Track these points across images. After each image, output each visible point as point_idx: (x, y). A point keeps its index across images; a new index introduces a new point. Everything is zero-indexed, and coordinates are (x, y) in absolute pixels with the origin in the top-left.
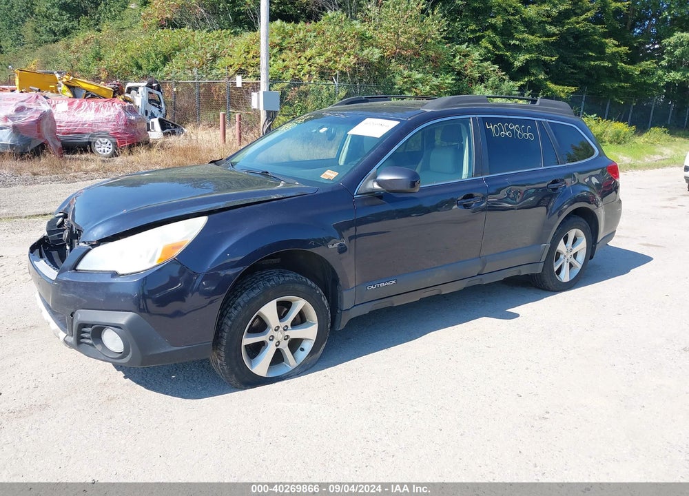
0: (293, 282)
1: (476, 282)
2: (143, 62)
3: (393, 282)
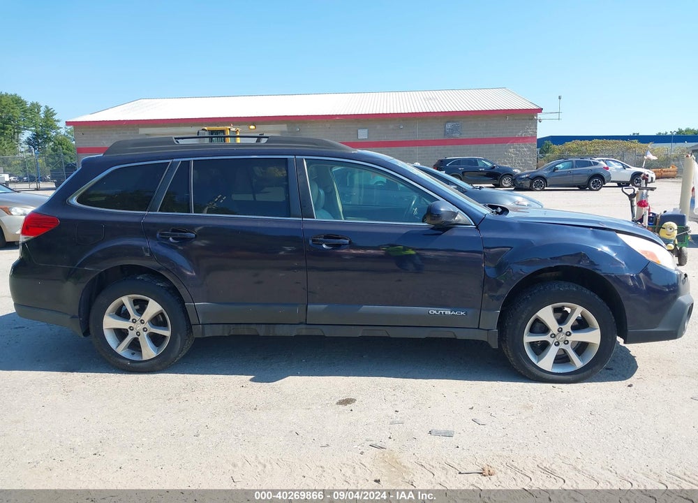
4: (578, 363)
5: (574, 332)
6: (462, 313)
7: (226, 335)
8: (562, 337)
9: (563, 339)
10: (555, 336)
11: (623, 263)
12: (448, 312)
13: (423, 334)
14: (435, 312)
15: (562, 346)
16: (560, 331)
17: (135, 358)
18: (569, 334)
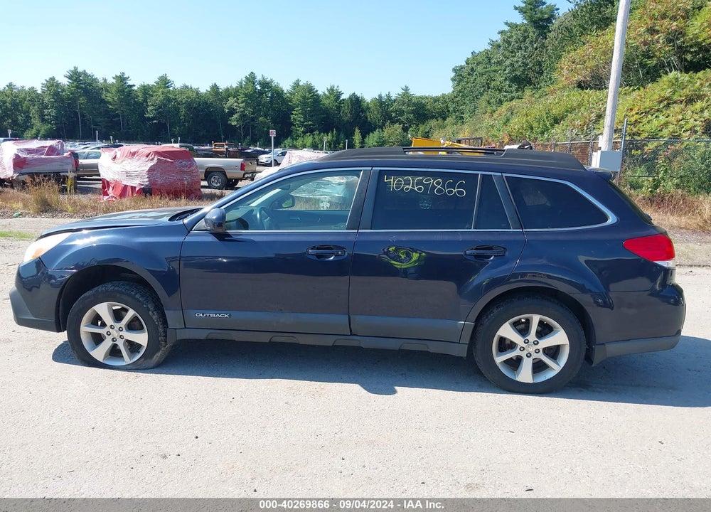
0: (121, 293)
1: (342, 342)
2: (535, 125)
3: (226, 316)
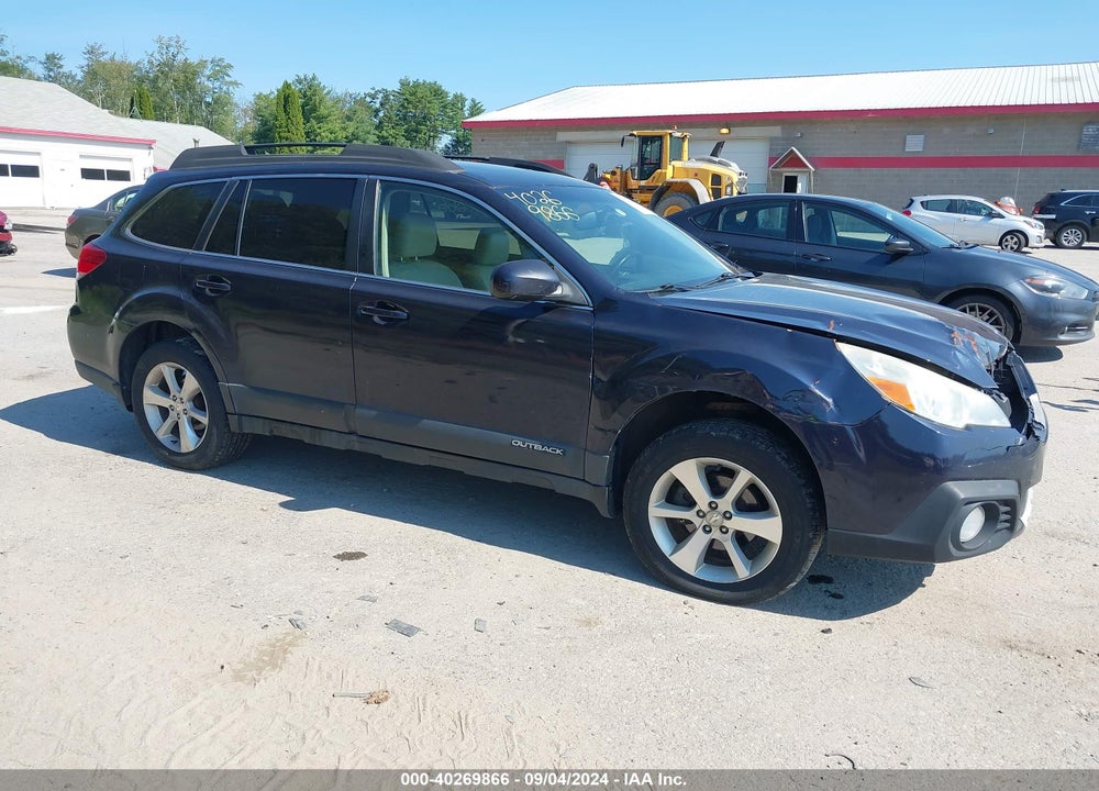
4: (742, 571)
5: (737, 515)
6: (558, 451)
7: (267, 434)
8: (715, 518)
9: (719, 523)
10: (704, 516)
11: (830, 400)
12: (538, 447)
13: (508, 476)
14: (520, 443)
15: (716, 534)
16: (713, 507)
17: (173, 448)
18: (727, 516)
